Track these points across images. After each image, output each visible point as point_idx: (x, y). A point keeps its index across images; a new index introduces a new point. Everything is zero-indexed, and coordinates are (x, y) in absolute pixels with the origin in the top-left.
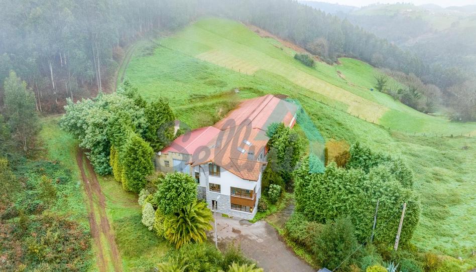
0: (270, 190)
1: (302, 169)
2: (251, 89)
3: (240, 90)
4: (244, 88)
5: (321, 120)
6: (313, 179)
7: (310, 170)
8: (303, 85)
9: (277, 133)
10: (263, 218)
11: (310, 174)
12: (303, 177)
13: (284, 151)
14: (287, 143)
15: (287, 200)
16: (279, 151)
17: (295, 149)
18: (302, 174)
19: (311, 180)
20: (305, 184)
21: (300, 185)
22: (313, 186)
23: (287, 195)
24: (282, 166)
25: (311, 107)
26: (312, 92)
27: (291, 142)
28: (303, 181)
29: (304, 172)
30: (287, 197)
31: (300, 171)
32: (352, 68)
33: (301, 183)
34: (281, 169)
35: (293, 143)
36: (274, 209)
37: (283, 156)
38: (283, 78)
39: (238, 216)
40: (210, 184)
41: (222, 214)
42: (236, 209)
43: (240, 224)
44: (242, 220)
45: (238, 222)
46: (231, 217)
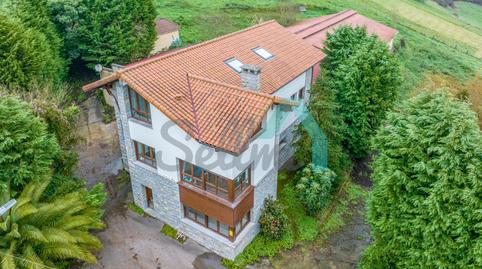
0: (304, 179)
1: (403, 134)
2: (325, 9)
3: (309, 8)
4: (316, 7)
5: (435, 59)
6: (443, 176)
7: (435, 142)
8: (407, 17)
9: (346, 46)
10: (267, 257)
11: (434, 155)
12: (403, 161)
13: (358, 87)
14: (366, 65)
15: (351, 206)
16: (345, 85)
17: (384, 82)
18: (403, 150)
19: (434, 179)
20: (409, 185)
21: (391, 187)
22: (443, 203)
23: (354, 191)
24: (349, 122)
25: (418, 42)
26: (419, 26)
27: (378, 64)
28: (404, 177)
29: (409, 146)
30: (352, 197)
31: (395, 138)
32: (473, 14)
33: (395, 179)
34: (344, 126)
35: (382, 68)
36: (308, 232)
37: (354, 99)
38: (377, 4)
39: (200, 240)
40: (136, 143)
41: (165, 225)
42: (196, 221)
43: (195, 266)
44: (207, 255)
45: (193, 258)
46: (181, 240)
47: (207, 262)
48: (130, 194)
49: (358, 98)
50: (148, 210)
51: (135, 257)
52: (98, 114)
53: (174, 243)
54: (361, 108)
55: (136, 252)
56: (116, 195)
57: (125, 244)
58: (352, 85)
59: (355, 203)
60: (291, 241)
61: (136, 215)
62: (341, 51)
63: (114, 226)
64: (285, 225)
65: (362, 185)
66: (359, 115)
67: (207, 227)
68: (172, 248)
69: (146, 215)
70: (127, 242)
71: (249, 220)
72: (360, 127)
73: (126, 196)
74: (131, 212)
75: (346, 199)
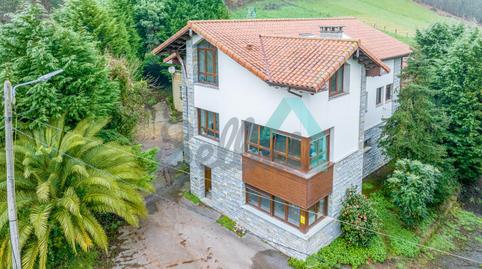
23: (465, 217)
39: (262, 233)
40: (199, 110)
41: (222, 216)
42: (259, 209)
43: (254, 262)
44: (269, 253)
45: (252, 253)
46: (239, 232)
47: (270, 260)
48: (186, 183)
49: (461, 94)
50: (204, 200)
51: (183, 243)
52: (165, 115)
53: (230, 235)
54: (467, 106)
55: (185, 238)
56: (171, 183)
57: (173, 228)
58: (452, 78)
59: (469, 229)
60: (382, 251)
61: (191, 203)
62: (435, 46)
63: (164, 210)
64: (375, 224)
65: (475, 212)
66: (465, 116)
67: (273, 215)
68: (228, 240)
69: (202, 204)
70: (176, 226)
71: (326, 213)
72: (467, 133)
73: (182, 185)
74: (184, 199)
75: (455, 223)
